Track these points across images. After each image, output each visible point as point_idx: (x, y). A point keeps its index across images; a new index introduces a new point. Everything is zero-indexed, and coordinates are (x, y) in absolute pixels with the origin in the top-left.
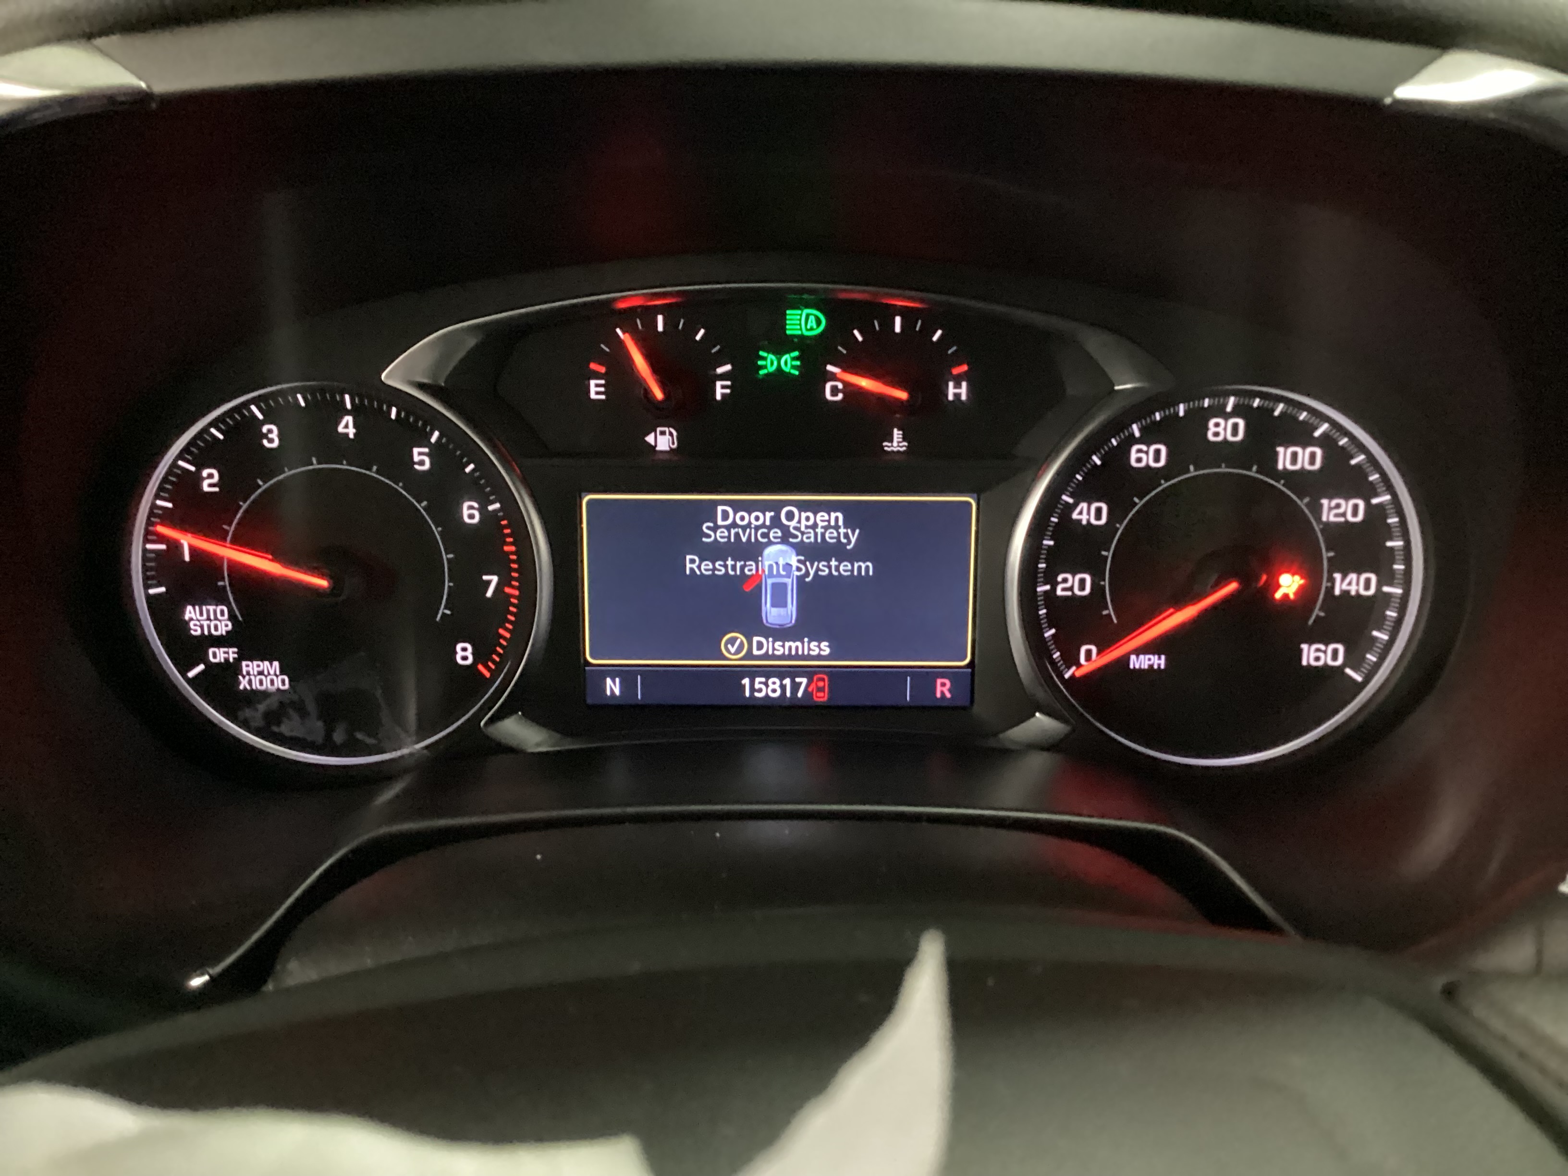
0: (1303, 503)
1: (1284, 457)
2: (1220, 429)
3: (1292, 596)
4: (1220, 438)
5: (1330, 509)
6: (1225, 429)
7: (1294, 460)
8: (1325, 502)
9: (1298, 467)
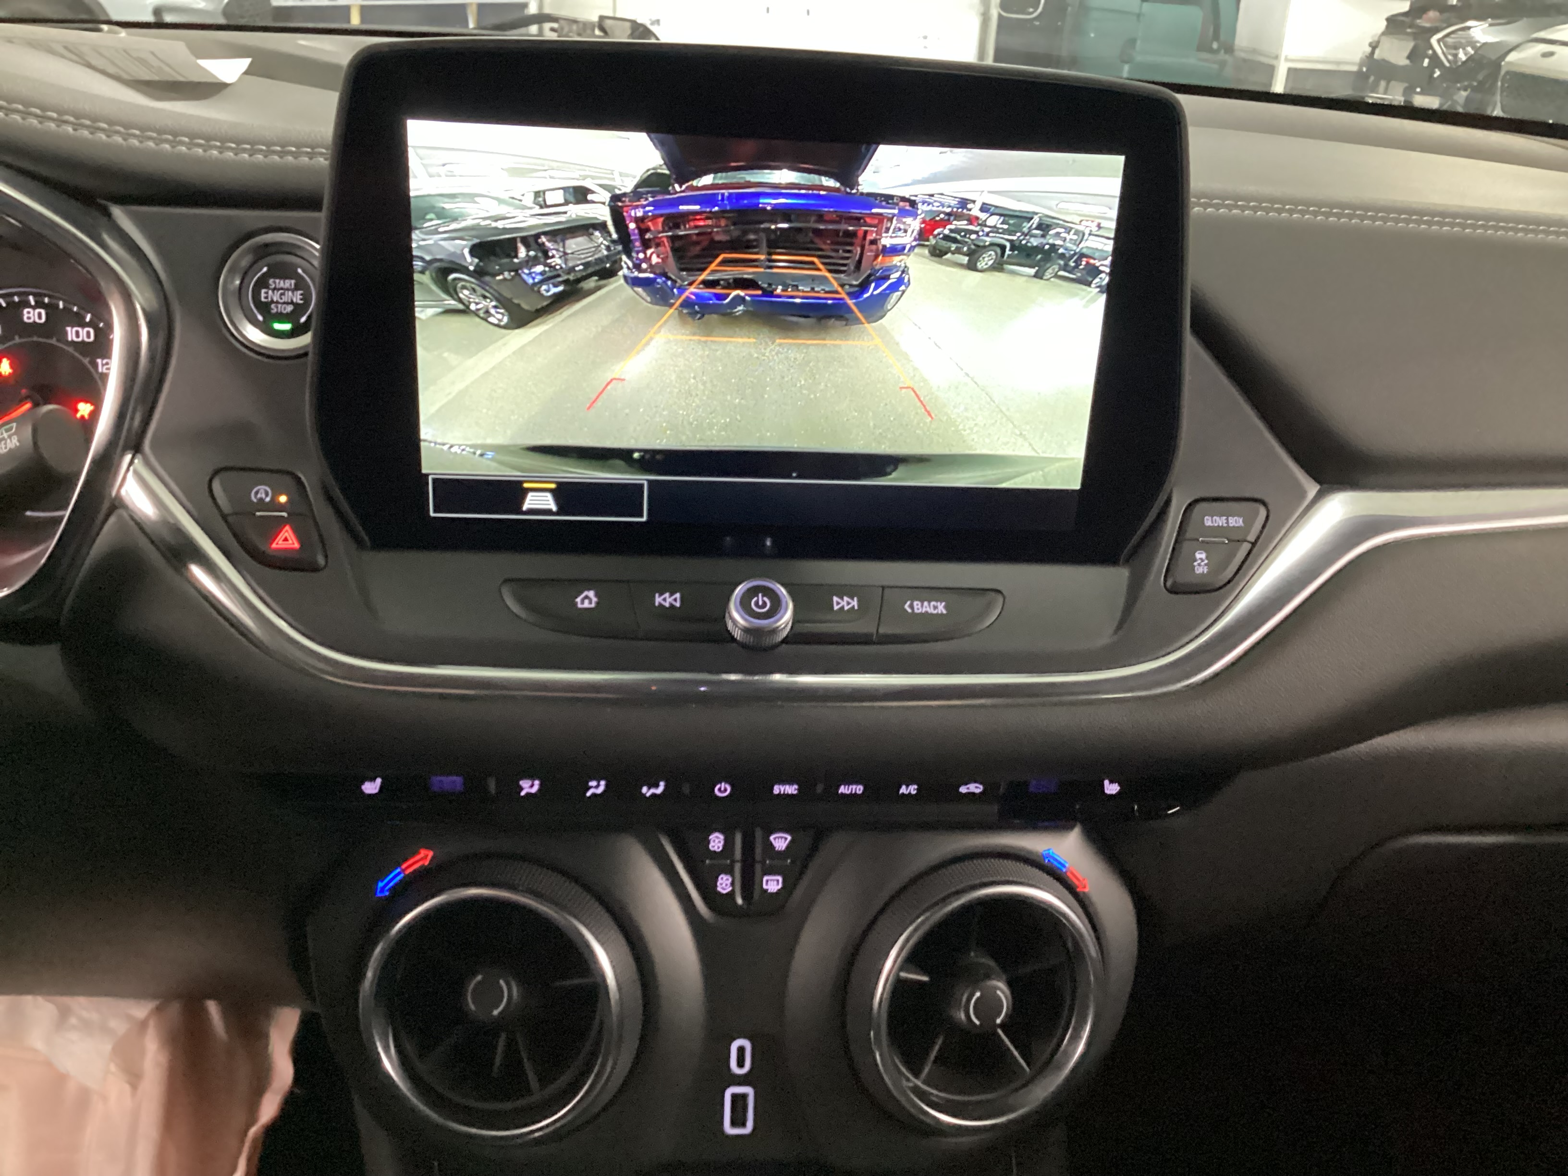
0: (86, 361)
1: (71, 333)
2: (31, 315)
3: (86, 416)
4: (31, 321)
5: (103, 365)
6: (34, 315)
7: (77, 335)
8: (99, 361)
9: (80, 339)
